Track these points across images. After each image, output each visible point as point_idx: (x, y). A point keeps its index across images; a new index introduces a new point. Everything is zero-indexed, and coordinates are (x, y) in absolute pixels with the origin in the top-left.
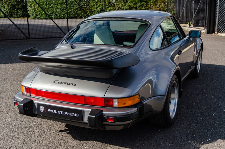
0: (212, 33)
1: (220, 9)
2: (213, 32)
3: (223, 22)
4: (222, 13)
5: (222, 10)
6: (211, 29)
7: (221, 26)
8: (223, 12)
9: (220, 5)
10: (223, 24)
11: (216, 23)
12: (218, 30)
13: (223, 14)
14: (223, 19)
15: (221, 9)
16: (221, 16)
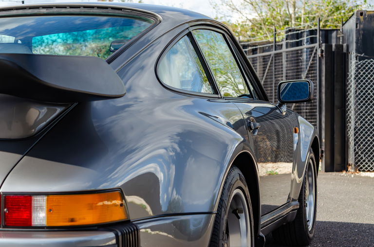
0: (341, 171)
1: (357, 102)
2: (344, 167)
3: (369, 140)
4: (364, 115)
5: (364, 104)
6: (338, 158)
7: (364, 151)
8: (366, 112)
9: (356, 91)
10: (369, 146)
11: (348, 140)
12: (357, 163)
13: (366, 117)
14: (369, 130)
15: (362, 102)
16: (361, 122)
